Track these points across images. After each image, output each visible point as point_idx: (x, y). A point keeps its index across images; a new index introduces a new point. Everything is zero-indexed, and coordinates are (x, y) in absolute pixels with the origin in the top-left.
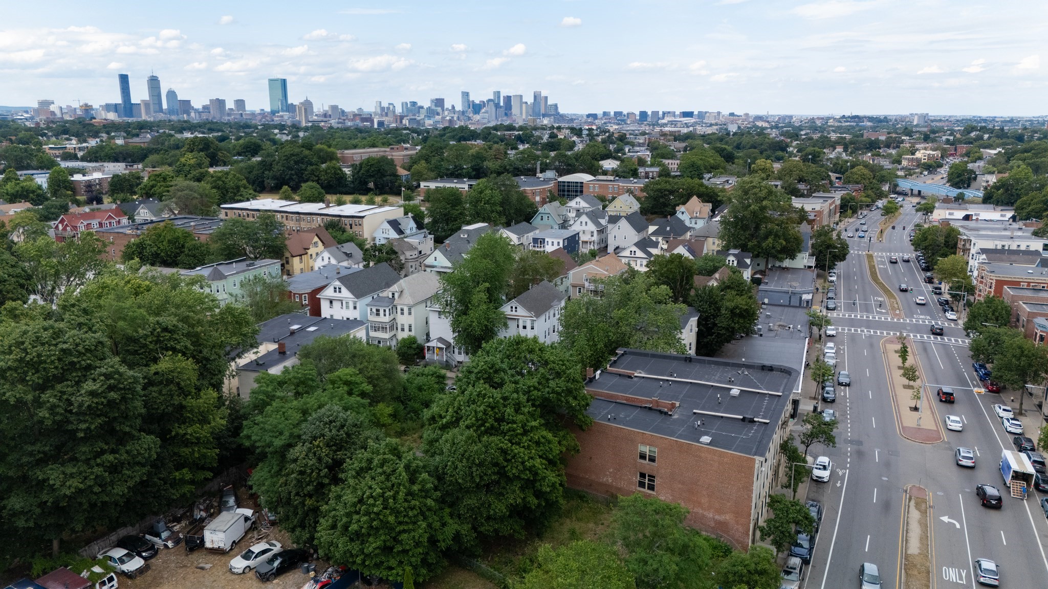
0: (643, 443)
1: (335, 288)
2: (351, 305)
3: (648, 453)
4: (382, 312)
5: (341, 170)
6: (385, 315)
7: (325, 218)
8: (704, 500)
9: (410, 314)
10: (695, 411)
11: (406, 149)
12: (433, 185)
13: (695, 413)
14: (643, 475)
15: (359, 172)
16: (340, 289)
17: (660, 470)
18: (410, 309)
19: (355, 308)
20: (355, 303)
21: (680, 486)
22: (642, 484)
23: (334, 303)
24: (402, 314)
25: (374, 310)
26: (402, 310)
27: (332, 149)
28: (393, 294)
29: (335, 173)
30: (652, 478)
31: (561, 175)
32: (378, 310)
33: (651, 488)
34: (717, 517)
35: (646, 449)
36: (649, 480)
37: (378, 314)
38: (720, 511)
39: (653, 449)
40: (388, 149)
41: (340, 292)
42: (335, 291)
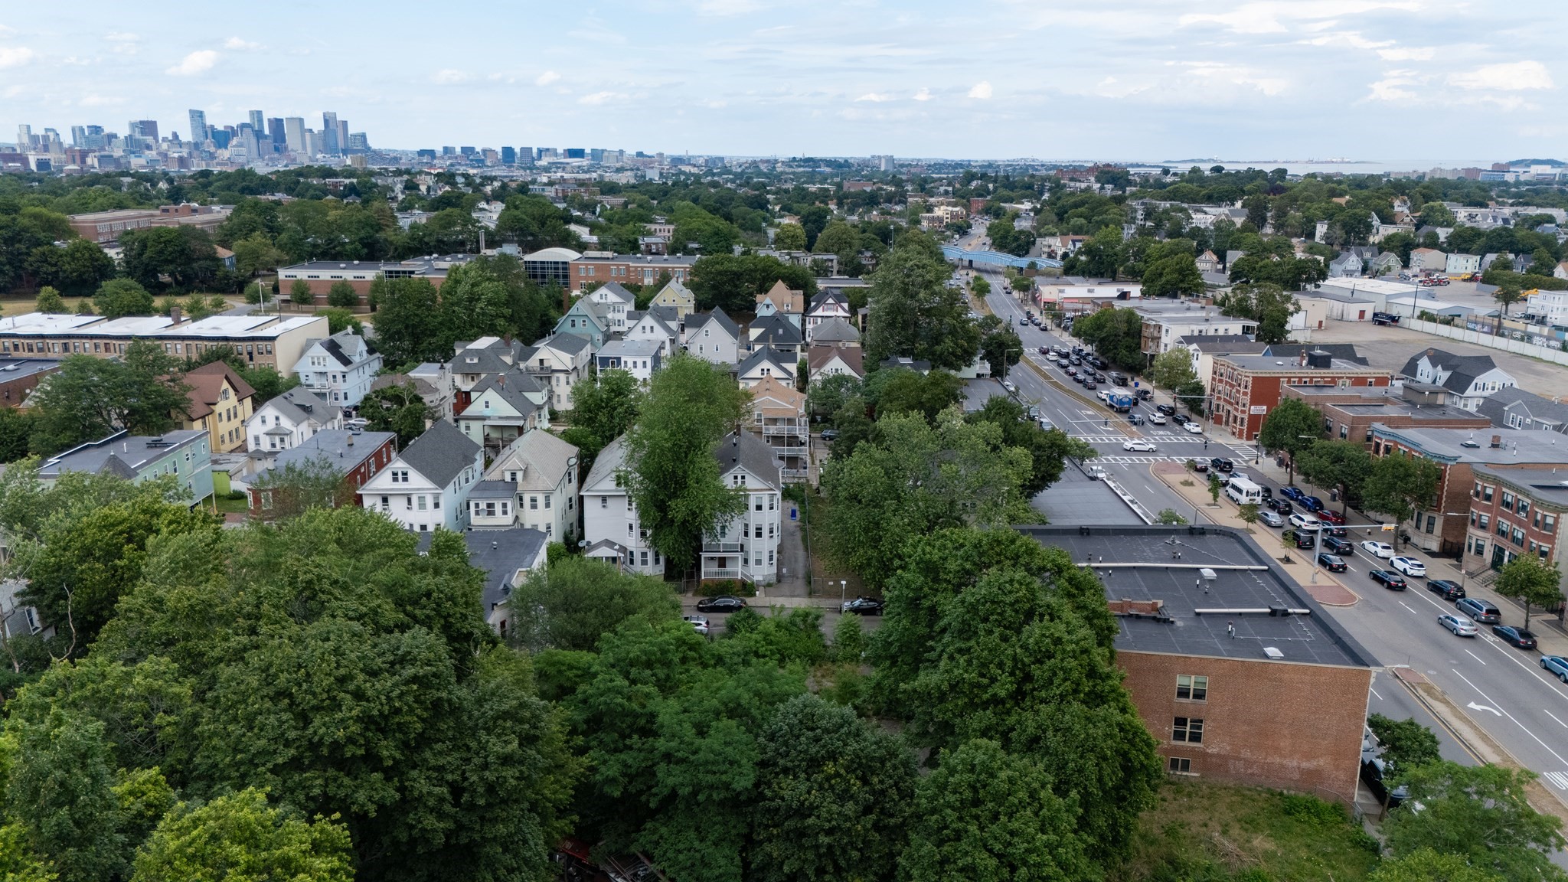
0: (1184, 673)
1: (395, 474)
2: (430, 502)
3: (1192, 687)
4: (498, 508)
5: (101, 252)
6: (505, 513)
7: (193, 343)
8: (1285, 744)
9: (548, 505)
10: (1197, 610)
11: (195, 211)
12: (302, 274)
13: (1198, 614)
14: (1181, 721)
15: (140, 255)
16: (405, 474)
17: (1214, 711)
18: (547, 498)
19: (437, 505)
20: (437, 497)
21: (1245, 728)
22: (1179, 736)
23: (391, 501)
24: (534, 507)
25: (483, 506)
26: (534, 500)
27: (57, 215)
28: (513, 474)
29: (93, 259)
30: (1198, 723)
31: (525, 252)
32: (490, 506)
33: (1196, 737)
34: (1305, 765)
35: (1190, 682)
36: (1192, 727)
37: (491, 512)
38: (1308, 756)
39: (1201, 679)
40: (158, 212)
41: (405, 479)
42: (395, 479)
